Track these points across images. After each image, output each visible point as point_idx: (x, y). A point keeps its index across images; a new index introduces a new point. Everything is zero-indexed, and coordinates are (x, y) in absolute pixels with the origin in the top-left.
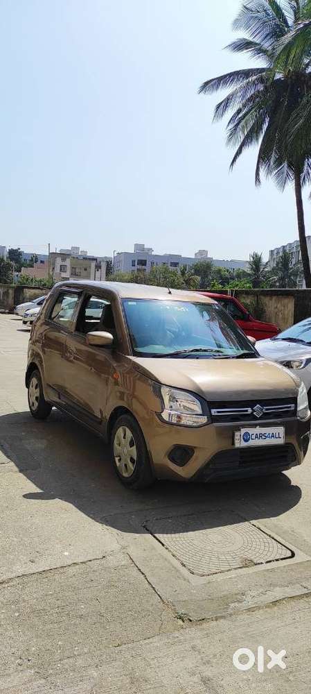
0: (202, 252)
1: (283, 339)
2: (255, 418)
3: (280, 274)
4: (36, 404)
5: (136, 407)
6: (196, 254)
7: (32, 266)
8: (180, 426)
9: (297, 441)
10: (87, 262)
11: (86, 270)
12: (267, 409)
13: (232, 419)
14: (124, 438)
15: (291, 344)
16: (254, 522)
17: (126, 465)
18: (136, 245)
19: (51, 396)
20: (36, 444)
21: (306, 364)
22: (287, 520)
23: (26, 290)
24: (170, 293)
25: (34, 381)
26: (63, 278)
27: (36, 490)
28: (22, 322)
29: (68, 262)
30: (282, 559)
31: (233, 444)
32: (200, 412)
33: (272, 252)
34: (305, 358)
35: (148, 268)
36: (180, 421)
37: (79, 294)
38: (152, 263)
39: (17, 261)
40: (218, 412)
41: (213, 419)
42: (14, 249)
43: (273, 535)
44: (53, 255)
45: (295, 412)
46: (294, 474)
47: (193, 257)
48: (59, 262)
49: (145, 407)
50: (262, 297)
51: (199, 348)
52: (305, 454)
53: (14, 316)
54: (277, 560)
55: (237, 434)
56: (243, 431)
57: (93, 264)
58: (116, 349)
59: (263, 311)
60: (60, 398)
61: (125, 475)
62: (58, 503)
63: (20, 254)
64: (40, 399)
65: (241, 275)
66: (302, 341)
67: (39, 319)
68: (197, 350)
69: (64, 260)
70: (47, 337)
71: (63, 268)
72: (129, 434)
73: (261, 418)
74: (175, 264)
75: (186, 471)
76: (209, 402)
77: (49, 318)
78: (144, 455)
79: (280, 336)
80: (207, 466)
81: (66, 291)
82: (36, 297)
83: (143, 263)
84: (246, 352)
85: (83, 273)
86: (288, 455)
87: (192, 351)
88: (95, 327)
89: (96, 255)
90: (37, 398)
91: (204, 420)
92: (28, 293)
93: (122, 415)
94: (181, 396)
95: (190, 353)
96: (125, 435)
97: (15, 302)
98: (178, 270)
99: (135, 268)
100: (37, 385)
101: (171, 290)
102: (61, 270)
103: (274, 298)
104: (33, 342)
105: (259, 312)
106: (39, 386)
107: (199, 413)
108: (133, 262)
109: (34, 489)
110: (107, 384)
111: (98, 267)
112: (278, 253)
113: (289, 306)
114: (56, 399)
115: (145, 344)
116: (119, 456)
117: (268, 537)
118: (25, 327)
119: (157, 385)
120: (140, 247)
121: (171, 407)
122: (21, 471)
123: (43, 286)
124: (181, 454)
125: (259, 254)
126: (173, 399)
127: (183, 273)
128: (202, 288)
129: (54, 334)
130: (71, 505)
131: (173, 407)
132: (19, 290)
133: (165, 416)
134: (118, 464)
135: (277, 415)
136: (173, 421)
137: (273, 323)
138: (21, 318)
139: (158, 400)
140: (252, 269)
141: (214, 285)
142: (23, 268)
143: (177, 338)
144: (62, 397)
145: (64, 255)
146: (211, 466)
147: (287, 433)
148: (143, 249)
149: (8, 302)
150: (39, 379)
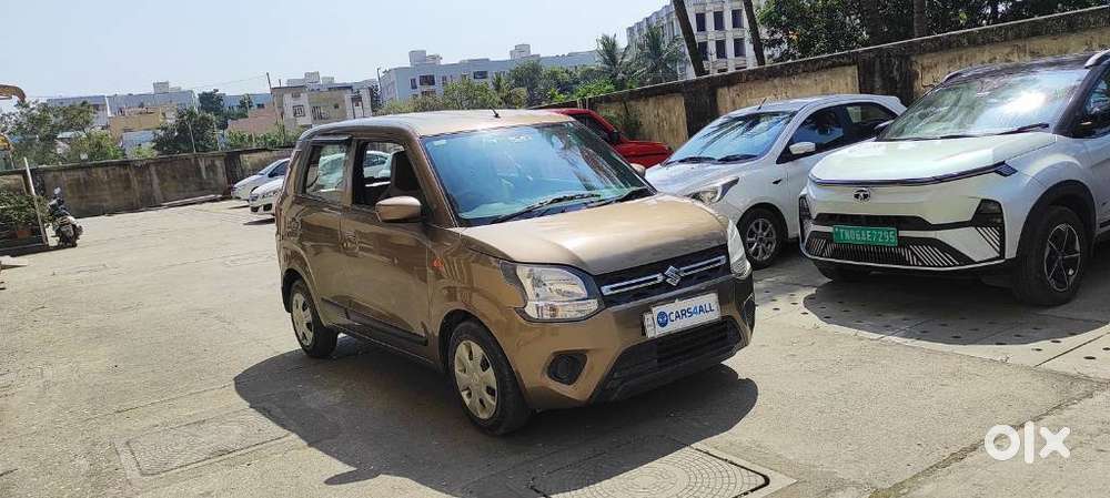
0: (522, 49)
1: (682, 161)
2: (670, 288)
3: (650, 63)
4: (310, 335)
5: (480, 307)
6: (511, 52)
7: (244, 116)
8: (559, 321)
9: (738, 309)
10: (337, 93)
11: (336, 107)
12: (685, 271)
13: (635, 296)
14: (471, 359)
15: (694, 166)
16: (697, 445)
17: (481, 401)
18: (413, 54)
19: (332, 318)
20: (326, 396)
21: (723, 194)
22: (745, 431)
23: (245, 157)
24: (497, 116)
25: (299, 298)
26: (302, 126)
27: (346, 469)
28: (249, 209)
29: (304, 99)
30: (752, 491)
31: (644, 334)
32: (584, 293)
33: (630, 30)
34: (719, 184)
35: (438, 88)
36: (554, 315)
37: (348, 143)
38: (444, 78)
39: (218, 111)
40: (612, 289)
41: (607, 302)
42: (208, 91)
43: (730, 458)
44: (278, 92)
45: (727, 268)
46: (740, 363)
47: (508, 58)
48: (288, 100)
49: (496, 302)
50: (632, 103)
51: (562, 197)
52: (752, 327)
53: (234, 203)
54: (746, 494)
55: (648, 317)
56: (656, 310)
57: (348, 96)
58: (429, 220)
59: (638, 125)
60: (349, 318)
61: (484, 416)
62: (385, 481)
63: (220, 98)
64: (315, 325)
65: (589, 75)
66: (709, 159)
67: (283, 198)
68: (559, 200)
69: (296, 96)
70: (305, 225)
71: (298, 111)
72: (478, 351)
73: (679, 286)
74: (483, 75)
75: (578, 390)
76: (594, 276)
77: (303, 191)
78: (508, 380)
79: (674, 158)
80: (609, 377)
81: (323, 142)
82: (264, 164)
83: (429, 80)
84: (634, 189)
85: (334, 113)
86: (727, 334)
87: (551, 203)
88: (384, 192)
89: (349, 81)
90: (308, 325)
91: (593, 305)
92: (248, 160)
93: (460, 323)
94: (550, 276)
95: (550, 206)
96: (471, 353)
97: (229, 180)
98: (489, 82)
99: (418, 91)
100: (304, 305)
101: (497, 111)
102: (295, 114)
103: (651, 101)
104: (282, 236)
105: (633, 128)
106: (309, 304)
107: (583, 296)
108: (413, 81)
109: (342, 468)
110: (425, 281)
111: (357, 99)
112: (640, 30)
113: (677, 110)
114: (343, 320)
115: (472, 206)
116: (468, 388)
117: (723, 463)
118: (256, 217)
119: (508, 265)
120: (417, 56)
121: (538, 295)
122: (310, 445)
123: (270, 146)
124: (567, 364)
125: (611, 36)
126: (537, 282)
127: (498, 88)
128: (533, 103)
129: (316, 218)
130: (408, 481)
131: (541, 296)
132: (232, 158)
133: (531, 311)
134: (467, 401)
135: (701, 277)
136: (545, 317)
137: (657, 140)
138: (246, 203)
139: (513, 288)
140: (605, 61)
141: (553, 96)
142: (229, 121)
143: (520, 187)
144: (352, 317)
145: (295, 89)
146: (616, 375)
147: (722, 302)
148: (425, 58)
149: (216, 181)
150: (307, 295)
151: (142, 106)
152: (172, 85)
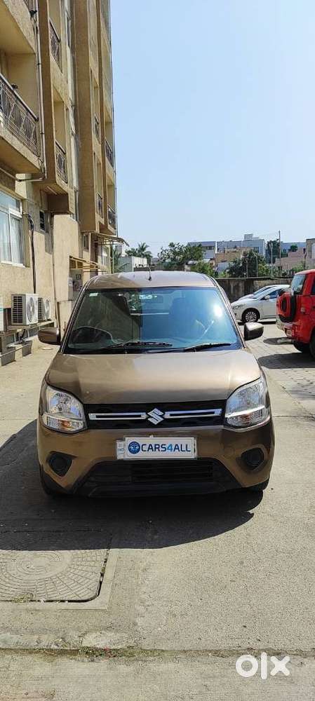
2: (150, 425)
23: (257, 282)
31: (114, 454)
40: (97, 416)
41: (90, 425)
42: (274, 240)
45: (221, 420)
55: (120, 443)
56: (129, 440)
63: (279, 244)
73: (158, 426)
76: (84, 404)
91: (80, 425)
133: (45, 419)
136: (51, 426)
151: (235, 247)
152: (254, 236)
